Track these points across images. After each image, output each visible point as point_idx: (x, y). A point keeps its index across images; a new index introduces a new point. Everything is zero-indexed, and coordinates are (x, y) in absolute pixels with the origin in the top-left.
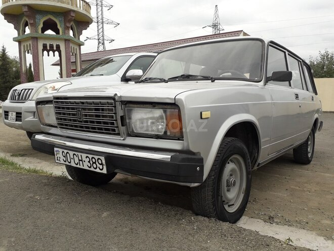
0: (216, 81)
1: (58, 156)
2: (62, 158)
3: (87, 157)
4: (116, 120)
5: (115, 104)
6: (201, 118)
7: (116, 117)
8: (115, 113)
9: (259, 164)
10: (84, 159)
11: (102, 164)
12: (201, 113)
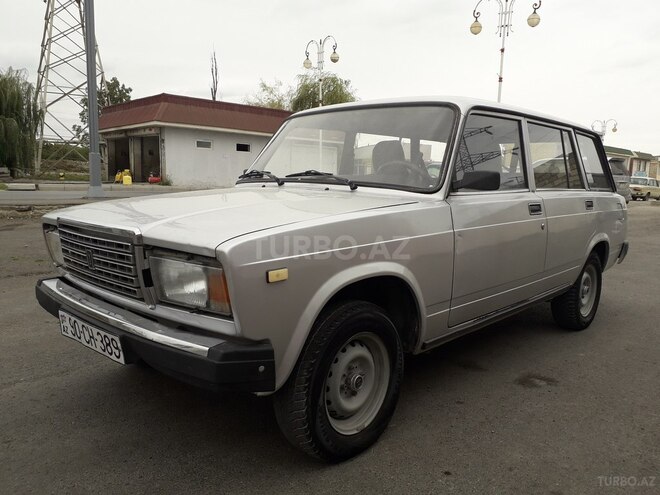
0: (359, 188)
1: (65, 324)
2: (70, 329)
3: (98, 333)
4: (136, 276)
5: (133, 249)
6: (268, 282)
7: (136, 270)
8: (134, 265)
9: (424, 346)
10: (96, 336)
11: (117, 348)
12: (267, 273)
